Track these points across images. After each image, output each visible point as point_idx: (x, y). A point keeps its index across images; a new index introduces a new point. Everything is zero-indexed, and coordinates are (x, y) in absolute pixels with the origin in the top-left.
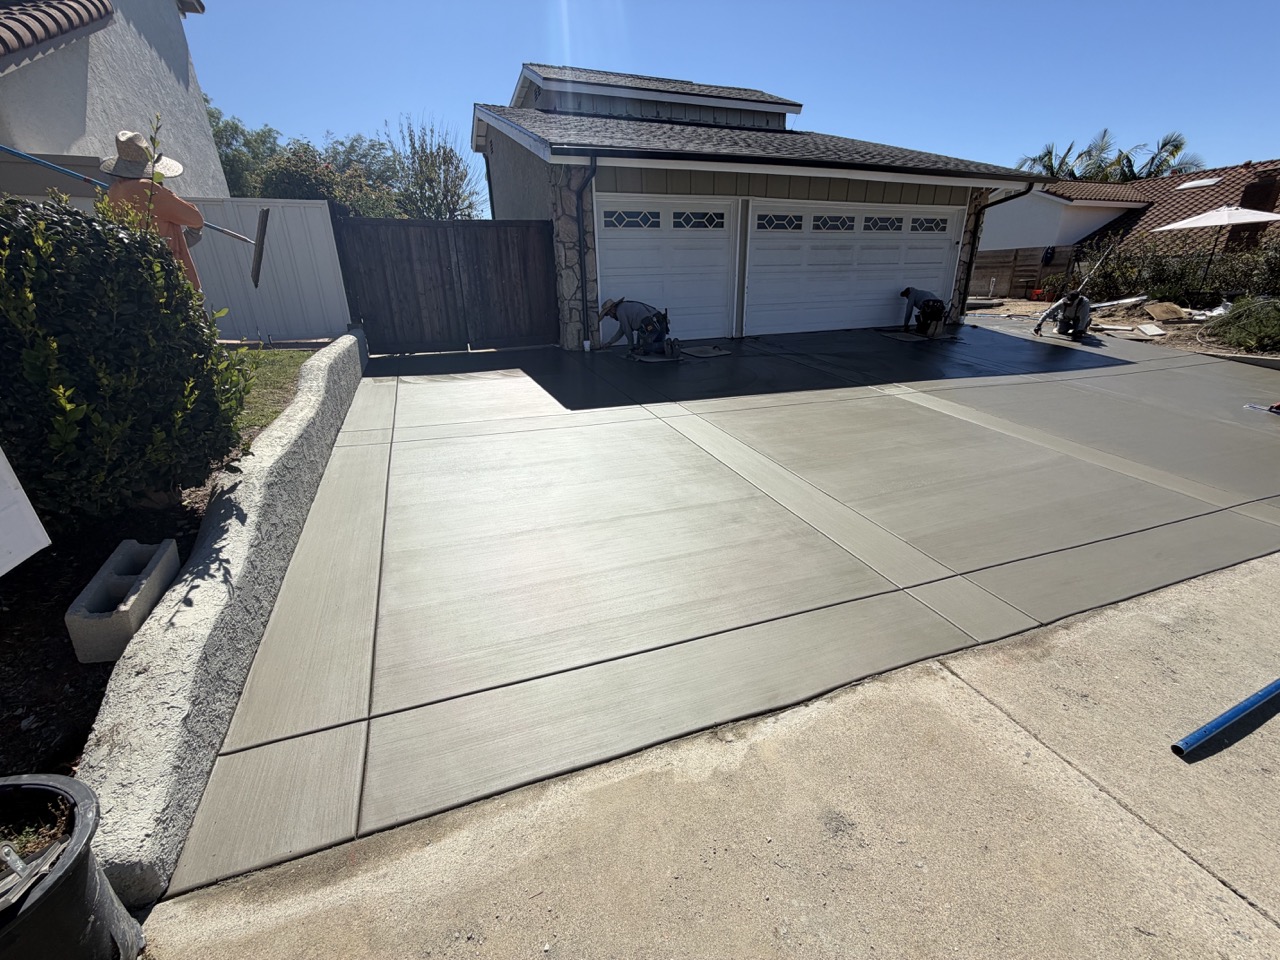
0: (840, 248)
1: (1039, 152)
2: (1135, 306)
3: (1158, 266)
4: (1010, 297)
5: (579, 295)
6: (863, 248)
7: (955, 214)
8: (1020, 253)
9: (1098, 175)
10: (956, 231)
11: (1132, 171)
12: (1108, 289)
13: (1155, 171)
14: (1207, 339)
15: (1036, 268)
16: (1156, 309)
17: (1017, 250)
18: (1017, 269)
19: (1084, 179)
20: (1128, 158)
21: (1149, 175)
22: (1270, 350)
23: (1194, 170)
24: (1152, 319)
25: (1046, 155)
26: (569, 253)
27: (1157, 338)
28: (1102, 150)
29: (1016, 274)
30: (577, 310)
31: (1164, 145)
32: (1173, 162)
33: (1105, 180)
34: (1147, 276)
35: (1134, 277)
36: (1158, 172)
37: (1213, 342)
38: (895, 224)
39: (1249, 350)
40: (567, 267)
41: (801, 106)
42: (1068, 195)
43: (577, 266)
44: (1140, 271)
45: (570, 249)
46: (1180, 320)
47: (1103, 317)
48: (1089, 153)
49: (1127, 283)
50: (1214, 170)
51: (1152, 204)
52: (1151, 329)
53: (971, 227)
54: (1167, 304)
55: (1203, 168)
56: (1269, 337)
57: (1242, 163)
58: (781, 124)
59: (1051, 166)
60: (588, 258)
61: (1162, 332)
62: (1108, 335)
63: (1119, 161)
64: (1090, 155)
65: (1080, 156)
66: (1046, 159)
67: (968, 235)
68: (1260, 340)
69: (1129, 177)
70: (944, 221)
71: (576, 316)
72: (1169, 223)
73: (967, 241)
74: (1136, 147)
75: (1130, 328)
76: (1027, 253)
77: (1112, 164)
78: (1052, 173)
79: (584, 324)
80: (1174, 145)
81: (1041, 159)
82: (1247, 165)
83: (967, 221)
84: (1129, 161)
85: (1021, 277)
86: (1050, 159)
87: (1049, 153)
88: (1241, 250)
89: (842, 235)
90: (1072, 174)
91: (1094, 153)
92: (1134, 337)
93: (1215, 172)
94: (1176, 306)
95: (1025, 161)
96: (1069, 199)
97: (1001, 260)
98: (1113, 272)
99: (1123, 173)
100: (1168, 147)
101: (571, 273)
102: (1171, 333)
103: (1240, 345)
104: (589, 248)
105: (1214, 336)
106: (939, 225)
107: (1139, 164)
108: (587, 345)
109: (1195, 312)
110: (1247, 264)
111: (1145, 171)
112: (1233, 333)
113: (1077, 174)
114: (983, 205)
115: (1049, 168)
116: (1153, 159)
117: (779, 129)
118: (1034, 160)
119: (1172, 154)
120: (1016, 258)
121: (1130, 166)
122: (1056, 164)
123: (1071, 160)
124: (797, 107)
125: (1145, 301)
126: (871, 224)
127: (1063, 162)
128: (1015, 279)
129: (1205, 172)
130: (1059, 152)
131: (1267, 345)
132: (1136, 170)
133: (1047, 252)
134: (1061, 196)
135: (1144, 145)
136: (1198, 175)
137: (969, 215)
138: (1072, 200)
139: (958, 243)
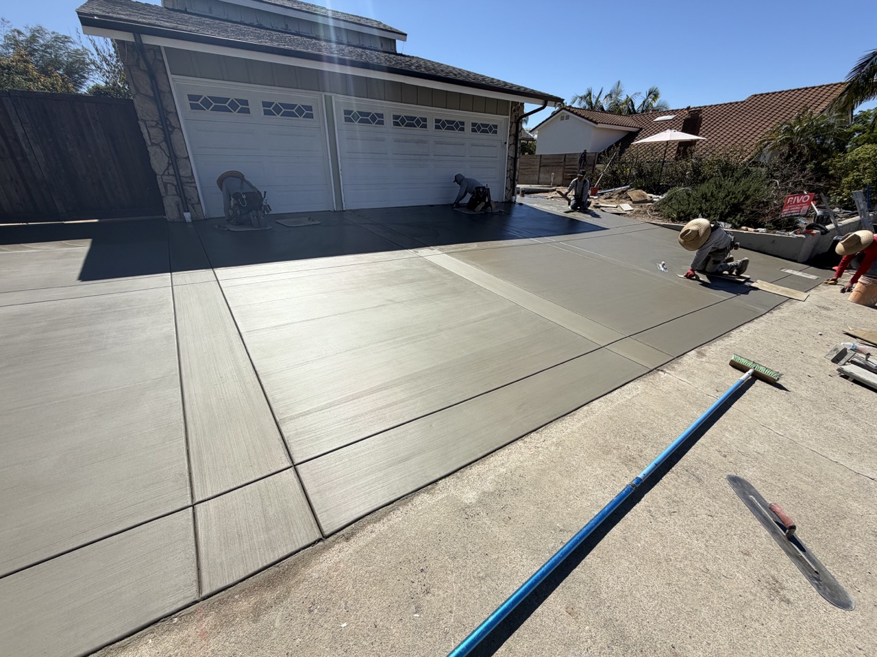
0: (418, 142)
1: (584, 93)
2: (623, 192)
3: (639, 167)
4: (562, 186)
5: (171, 171)
6: (437, 143)
7: (502, 121)
8: (567, 156)
9: (616, 110)
10: (504, 134)
11: (633, 109)
12: (613, 181)
13: (646, 108)
14: (654, 213)
15: (577, 167)
16: (634, 194)
17: (565, 155)
18: (566, 167)
19: (610, 112)
20: (631, 100)
21: (643, 111)
22: (684, 220)
23: (664, 110)
24: (631, 200)
25: (588, 95)
26: (153, 131)
27: (628, 213)
28: (618, 94)
29: (566, 170)
30: (173, 185)
31: (649, 94)
32: (655, 105)
33: (620, 113)
34: (634, 174)
35: (628, 174)
36: (647, 110)
37: (656, 215)
38: (458, 126)
39: (673, 220)
40: (153, 144)
41: (406, 35)
42: (595, 120)
43: (164, 143)
44: (630, 170)
45: (152, 127)
46: (646, 201)
47: (606, 199)
48: (610, 95)
49: (624, 178)
50: (673, 111)
51: (641, 129)
52: (626, 207)
53: (514, 132)
54: (639, 191)
55: (669, 109)
56: (683, 212)
57: (685, 108)
58: (393, 48)
59: (591, 103)
60: (175, 137)
61: (631, 209)
62: (603, 211)
63: (626, 102)
64: (611, 97)
65: (606, 97)
66: (588, 98)
67: (512, 138)
68: (678, 213)
69: (632, 112)
70: (496, 126)
71: (172, 190)
72: (641, 139)
73: (512, 143)
74: (635, 94)
75: (615, 206)
76: (571, 157)
77: (623, 104)
78: (592, 107)
79: (180, 197)
80: (654, 94)
81: (585, 97)
82: (688, 108)
83: (511, 127)
84: (632, 102)
85: (568, 172)
86: (590, 98)
87: (590, 94)
88: (680, 159)
89: (417, 132)
90: (602, 109)
91: (613, 96)
92: (616, 211)
93: (673, 112)
94: (644, 192)
95: (576, 98)
96: (596, 123)
97: (557, 161)
98: (616, 170)
99: (629, 110)
100: (651, 95)
101: (158, 150)
102: (637, 209)
103: (669, 217)
104: (174, 128)
105: (658, 211)
106: (492, 129)
107: (638, 104)
108: (187, 216)
109: (653, 196)
110: (682, 167)
111: (641, 109)
112: (666, 210)
113: (605, 109)
114: (520, 116)
115: (590, 103)
116: (644, 102)
117: (391, 51)
118: (581, 98)
119: (653, 99)
120: (565, 160)
121: (633, 106)
122: (594, 101)
123: (601, 99)
124: (403, 35)
125: (629, 188)
126: (441, 124)
127: (597, 101)
128: (565, 174)
129: (668, 111)
130: (595, 93)
131: (682, 217)
132: (636, 108)
133: (581, 156)
134: (591, 121)
135: (640, 93)
136: (665, 113)
137: (512, 123)
138: (597, 124)
139: (506, 143)
